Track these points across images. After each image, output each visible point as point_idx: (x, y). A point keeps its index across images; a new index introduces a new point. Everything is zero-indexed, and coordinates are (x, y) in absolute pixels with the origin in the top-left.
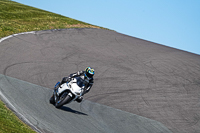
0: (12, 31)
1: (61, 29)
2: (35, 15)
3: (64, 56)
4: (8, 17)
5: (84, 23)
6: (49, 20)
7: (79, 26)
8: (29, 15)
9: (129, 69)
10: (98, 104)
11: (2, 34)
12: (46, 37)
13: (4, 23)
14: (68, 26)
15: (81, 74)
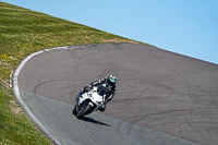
0: (43, 46)
1: (96, 44)
2: (68, 28)
3: (100, 74)
4: (38, 31)
6: (83, 34)
7: (115, 40)
8: (62, 29)
9: (170, 88)
10: (136, 126)
13: (35, 37)
14: (104, 41)
15: (102, 82)
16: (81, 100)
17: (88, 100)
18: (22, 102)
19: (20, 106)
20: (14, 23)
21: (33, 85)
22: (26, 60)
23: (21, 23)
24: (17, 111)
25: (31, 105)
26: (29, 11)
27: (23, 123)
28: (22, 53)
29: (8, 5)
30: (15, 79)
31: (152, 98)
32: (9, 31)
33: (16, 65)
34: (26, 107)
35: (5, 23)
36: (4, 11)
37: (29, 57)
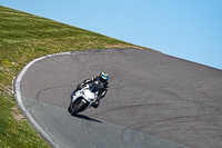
0: (45, 52)
1: (99, 49)
2: (71, 34)
4: (41, 36)
5: (126, 43)
6: (87, 40)
8: (64, 34)
11: (35, 54)
12: (83, 59)
13: (37, 42)
14: (107, 46)
15: (95, 80)
16: (75, 98)
17: (81, 98)
18: (24, 109)
19: (22, 113)
20: (16, 28)
21: (36, 92)
22: (28, 66)
23: (23, 28)
24: (19, 118)
25: (33, 111)
26: (31, 16)
27: (25, 130)
28: (24, 58)
29: (10, 10)
30: (17, 85)
31: (157, 105)
32: (10, 36)
33: (18, 71)
34: (28, 114)
35: (7, 28)
36: (6, 16)
37: (31, 63)
